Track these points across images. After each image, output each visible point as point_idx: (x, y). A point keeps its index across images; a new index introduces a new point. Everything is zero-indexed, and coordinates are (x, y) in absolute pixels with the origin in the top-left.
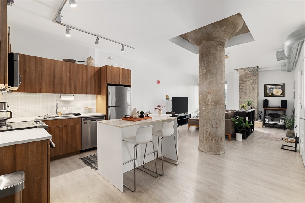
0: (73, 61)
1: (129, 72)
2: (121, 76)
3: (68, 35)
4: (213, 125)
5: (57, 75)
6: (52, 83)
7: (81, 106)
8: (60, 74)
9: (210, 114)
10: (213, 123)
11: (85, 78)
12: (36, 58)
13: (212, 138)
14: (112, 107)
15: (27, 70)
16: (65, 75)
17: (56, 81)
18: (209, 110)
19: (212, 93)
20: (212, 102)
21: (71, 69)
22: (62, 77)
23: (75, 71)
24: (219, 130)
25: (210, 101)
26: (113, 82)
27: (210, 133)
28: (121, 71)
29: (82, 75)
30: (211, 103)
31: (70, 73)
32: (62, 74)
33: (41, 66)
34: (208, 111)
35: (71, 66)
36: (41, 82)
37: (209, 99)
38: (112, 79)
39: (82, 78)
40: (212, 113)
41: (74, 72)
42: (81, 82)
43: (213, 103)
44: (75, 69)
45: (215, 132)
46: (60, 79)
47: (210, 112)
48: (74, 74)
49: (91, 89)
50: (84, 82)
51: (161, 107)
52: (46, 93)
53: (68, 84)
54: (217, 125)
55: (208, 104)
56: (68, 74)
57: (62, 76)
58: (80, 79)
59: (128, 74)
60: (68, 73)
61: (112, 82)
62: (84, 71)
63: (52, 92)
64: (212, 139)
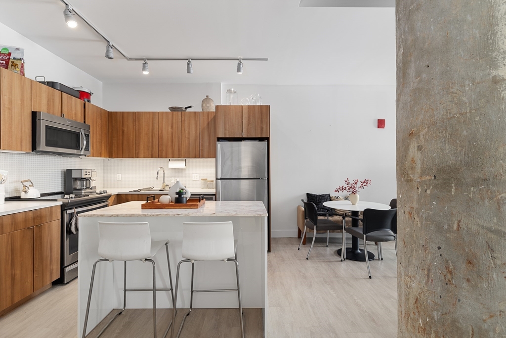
0: (179, 110)
1: (264, 111)
2: (245, 121)
3: (146, 73)
4: (429, 270)
5: (156, 132)
6: (150, 145)
7: (198, 177)
8: (160, 130)
9: (417, 219)
10: (428, 262)
11: (194, 133)
12: (133, 113)
13: (425, 323)
14: (221, 179)
15: (125, 129)
16: (166, 131)
17: (156, 142)
18: (415, 205)
19: (424, 131)
20: (424, 172)
21: (174, 121)
22: (162, 135)
23: (180, 124)
24: (463, 300)
25: (419, 165)
26: (227, 133)
27: (417, 300)
28: (245, 111)
29: (189, 129)
30: (420, 177)
31: (172, 127)
32: (162, 130)
33: (139, 123)
34: (412, 208)
35: (174, 116)
36: (139, 143)
37: (413, 161)
38: (225, 130)
39: (189, 133)
40: (426, 219)
41: (178, 124)
42: (187, 139)
43: (428, 174)
44: (180, 120)
45: (438, 300)
46: (160, 138)
47: (418, 214)
48: (178, 129)
49: (202, 150)
50: (192, 139)
51: (359, 184)
52: (144, 157)
53: (170, 144)
54: (451, 273)
55: (411, 180)
56: (170, 129)
57: (162, 133)
58: (187, 135)
59: (262, 115)
60: (170, 127)
61: (225, 134)
62: (193, 122)
63: (150, 156)
64: (427, 328)
